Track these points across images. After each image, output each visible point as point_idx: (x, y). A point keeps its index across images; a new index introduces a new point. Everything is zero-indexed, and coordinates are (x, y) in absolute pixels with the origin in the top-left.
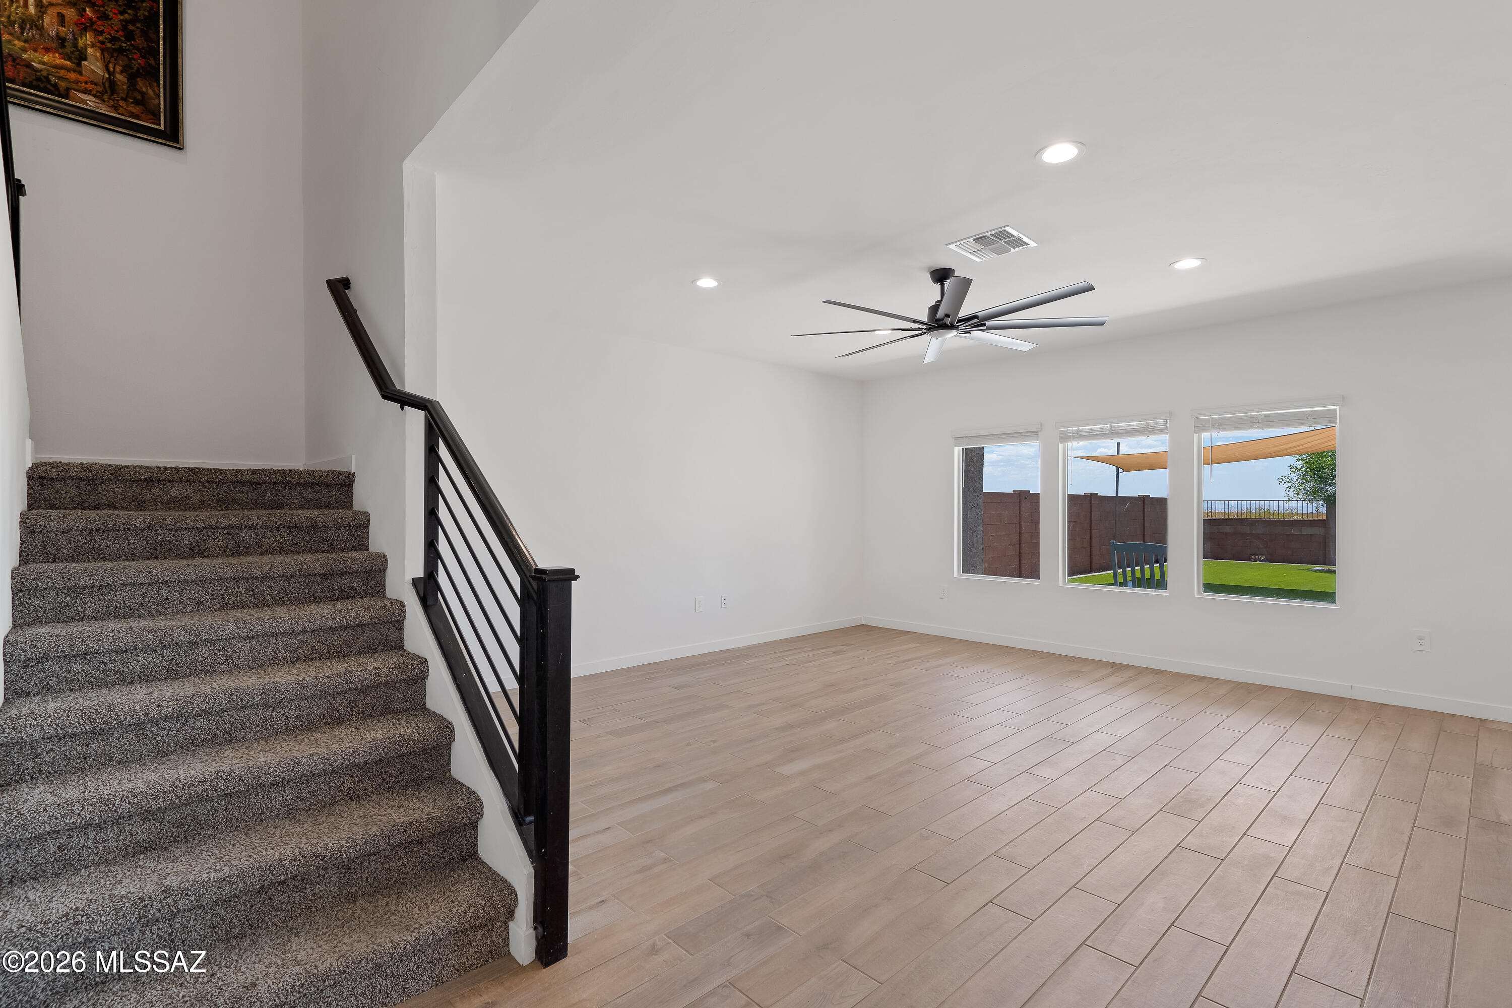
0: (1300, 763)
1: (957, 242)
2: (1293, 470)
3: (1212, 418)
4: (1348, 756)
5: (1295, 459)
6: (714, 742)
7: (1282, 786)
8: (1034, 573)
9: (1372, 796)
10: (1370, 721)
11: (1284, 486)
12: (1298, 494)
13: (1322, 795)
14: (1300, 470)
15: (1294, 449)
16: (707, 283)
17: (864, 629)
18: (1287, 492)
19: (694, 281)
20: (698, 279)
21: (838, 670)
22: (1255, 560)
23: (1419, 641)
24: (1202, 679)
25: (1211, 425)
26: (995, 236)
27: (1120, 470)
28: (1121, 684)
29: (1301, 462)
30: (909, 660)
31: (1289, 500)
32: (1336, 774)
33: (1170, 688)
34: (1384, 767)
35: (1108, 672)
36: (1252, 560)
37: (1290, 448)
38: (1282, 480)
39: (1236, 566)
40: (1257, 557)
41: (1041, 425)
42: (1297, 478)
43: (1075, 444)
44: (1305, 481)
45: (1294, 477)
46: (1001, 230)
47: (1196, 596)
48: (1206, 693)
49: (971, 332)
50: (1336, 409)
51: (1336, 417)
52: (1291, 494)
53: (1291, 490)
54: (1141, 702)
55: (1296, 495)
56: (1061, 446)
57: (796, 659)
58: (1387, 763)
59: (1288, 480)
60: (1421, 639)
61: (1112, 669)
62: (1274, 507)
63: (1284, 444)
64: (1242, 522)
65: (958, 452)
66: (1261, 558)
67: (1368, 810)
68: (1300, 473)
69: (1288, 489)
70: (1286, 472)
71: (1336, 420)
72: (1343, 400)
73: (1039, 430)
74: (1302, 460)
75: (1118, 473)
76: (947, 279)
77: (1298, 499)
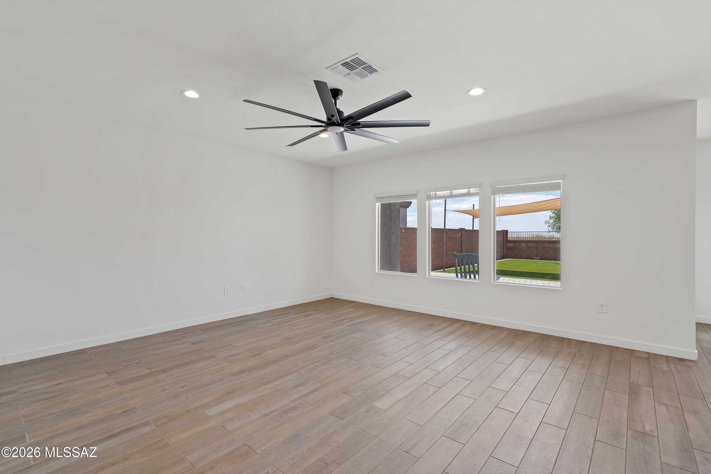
0: (535, 387)
1: (331, 66)
2: (551, 218)
3: (500, 187)
4: (562, 381)
5: (551, 213)
6: (183, 387)
7: (521, 408)
8: (413, 270)
9: (573, 413)
10: (576, 353)
11: (547, 225)
12: (553, 229)
13: (544, 415)
14: (554, 218)
15: (549, 207)
16: (192, 94)
17: (332, 300)
18: (548, 228)
19: (182, 92)
20: (186, 91)
21: (299, 327)
22: (535, 259)
23: (601, 307)
24: (494, 327)
25: (499, 191)
26: (353, 62)
27: (474, 218)
28: (452, 333)
29: (554, 214)
30: (344, 320)
31: (549, 232)
32: (554, 396)
33: (476, 334)
34: (581, 388)
35: (447, 324)
36: (534, 259)
37: (547, 207)
38: (546, 222)
39: (526, 262)
40: (536, 257)
41: (418, 191)
42: (552, 221)
43: (434, 201)
44: (556, 223)
45: (551, 221)
46: (355, 57)
47: (492, 282)
48: (495, 337)
49: (355, 129)
50: (560, 182)
51: (560, 186)
52: (550, 229)
53: (550, 227)
54: (458, 345)
55: (552, 229)
56: (427, 202)
57: (281, 320)
58: (583, 385)
59: (549, 222)
60: (602, 306)
61: (450, 323)
62: (543, 234)
63: (545, 205)
64: (529, 242)
65: (378, 205)
66: (537, 258)
67: (569, 427)
68: (554, 219)
69: (549, 227)
70: (548, 219)
71: (561, 188)
72: (564, 177)
73: (416, 193)
74: (555, 213)
75: (473, 219)
76: (339, 96)
77: (553, 231)
